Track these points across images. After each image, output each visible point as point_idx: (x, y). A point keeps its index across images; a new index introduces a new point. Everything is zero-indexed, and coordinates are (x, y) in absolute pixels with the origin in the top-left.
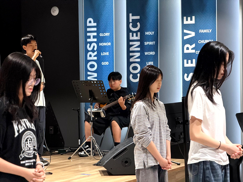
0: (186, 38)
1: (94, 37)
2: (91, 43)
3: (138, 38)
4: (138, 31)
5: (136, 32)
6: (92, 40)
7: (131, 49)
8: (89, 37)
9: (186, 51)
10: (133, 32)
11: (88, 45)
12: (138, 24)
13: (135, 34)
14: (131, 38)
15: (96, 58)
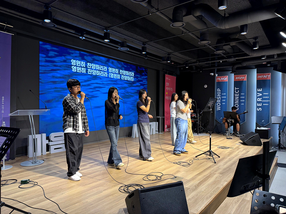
0: (258, 96)
1: (220, 95)
2: (218, 97)
3: (238, 95)
4: (238, 93)
5: (237, 93)
6: (219, 96)
7: (235, 99)
8: (218, 95)
9: (258, 100)
10: (236, 93)
11: (217, 97)
12: (238, 91)
13: (237, 94)
14: (235, 95)
15: (220, 102)
